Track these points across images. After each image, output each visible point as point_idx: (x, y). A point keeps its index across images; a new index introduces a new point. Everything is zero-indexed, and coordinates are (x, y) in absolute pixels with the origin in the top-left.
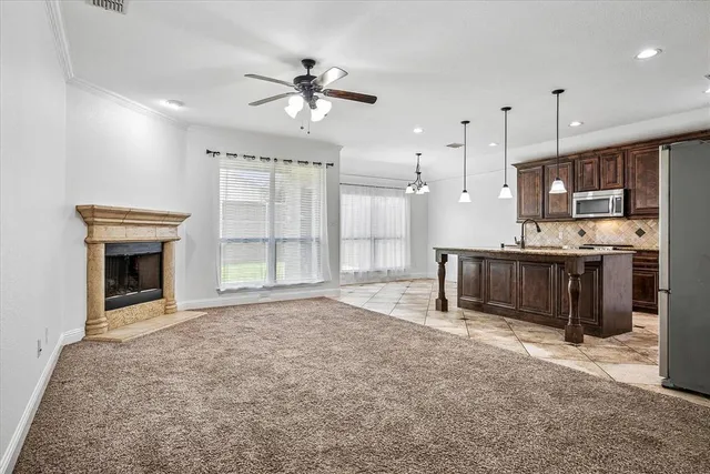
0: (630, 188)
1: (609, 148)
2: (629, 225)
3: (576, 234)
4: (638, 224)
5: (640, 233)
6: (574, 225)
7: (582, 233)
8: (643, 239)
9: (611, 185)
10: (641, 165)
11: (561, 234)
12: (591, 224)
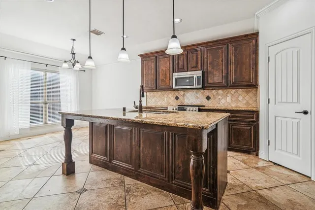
0: (205, 70)
1: (193, 45)
2: (202, 93)
3: (173, 99)
4: (207, 93)
5: (208, 98)
6: (173, 93)
7: (177, 98)
8: (210, 101)
9: (194, 69)
10: (211, 57)
11: (165, 99)
12: (182, 93)
